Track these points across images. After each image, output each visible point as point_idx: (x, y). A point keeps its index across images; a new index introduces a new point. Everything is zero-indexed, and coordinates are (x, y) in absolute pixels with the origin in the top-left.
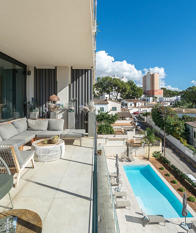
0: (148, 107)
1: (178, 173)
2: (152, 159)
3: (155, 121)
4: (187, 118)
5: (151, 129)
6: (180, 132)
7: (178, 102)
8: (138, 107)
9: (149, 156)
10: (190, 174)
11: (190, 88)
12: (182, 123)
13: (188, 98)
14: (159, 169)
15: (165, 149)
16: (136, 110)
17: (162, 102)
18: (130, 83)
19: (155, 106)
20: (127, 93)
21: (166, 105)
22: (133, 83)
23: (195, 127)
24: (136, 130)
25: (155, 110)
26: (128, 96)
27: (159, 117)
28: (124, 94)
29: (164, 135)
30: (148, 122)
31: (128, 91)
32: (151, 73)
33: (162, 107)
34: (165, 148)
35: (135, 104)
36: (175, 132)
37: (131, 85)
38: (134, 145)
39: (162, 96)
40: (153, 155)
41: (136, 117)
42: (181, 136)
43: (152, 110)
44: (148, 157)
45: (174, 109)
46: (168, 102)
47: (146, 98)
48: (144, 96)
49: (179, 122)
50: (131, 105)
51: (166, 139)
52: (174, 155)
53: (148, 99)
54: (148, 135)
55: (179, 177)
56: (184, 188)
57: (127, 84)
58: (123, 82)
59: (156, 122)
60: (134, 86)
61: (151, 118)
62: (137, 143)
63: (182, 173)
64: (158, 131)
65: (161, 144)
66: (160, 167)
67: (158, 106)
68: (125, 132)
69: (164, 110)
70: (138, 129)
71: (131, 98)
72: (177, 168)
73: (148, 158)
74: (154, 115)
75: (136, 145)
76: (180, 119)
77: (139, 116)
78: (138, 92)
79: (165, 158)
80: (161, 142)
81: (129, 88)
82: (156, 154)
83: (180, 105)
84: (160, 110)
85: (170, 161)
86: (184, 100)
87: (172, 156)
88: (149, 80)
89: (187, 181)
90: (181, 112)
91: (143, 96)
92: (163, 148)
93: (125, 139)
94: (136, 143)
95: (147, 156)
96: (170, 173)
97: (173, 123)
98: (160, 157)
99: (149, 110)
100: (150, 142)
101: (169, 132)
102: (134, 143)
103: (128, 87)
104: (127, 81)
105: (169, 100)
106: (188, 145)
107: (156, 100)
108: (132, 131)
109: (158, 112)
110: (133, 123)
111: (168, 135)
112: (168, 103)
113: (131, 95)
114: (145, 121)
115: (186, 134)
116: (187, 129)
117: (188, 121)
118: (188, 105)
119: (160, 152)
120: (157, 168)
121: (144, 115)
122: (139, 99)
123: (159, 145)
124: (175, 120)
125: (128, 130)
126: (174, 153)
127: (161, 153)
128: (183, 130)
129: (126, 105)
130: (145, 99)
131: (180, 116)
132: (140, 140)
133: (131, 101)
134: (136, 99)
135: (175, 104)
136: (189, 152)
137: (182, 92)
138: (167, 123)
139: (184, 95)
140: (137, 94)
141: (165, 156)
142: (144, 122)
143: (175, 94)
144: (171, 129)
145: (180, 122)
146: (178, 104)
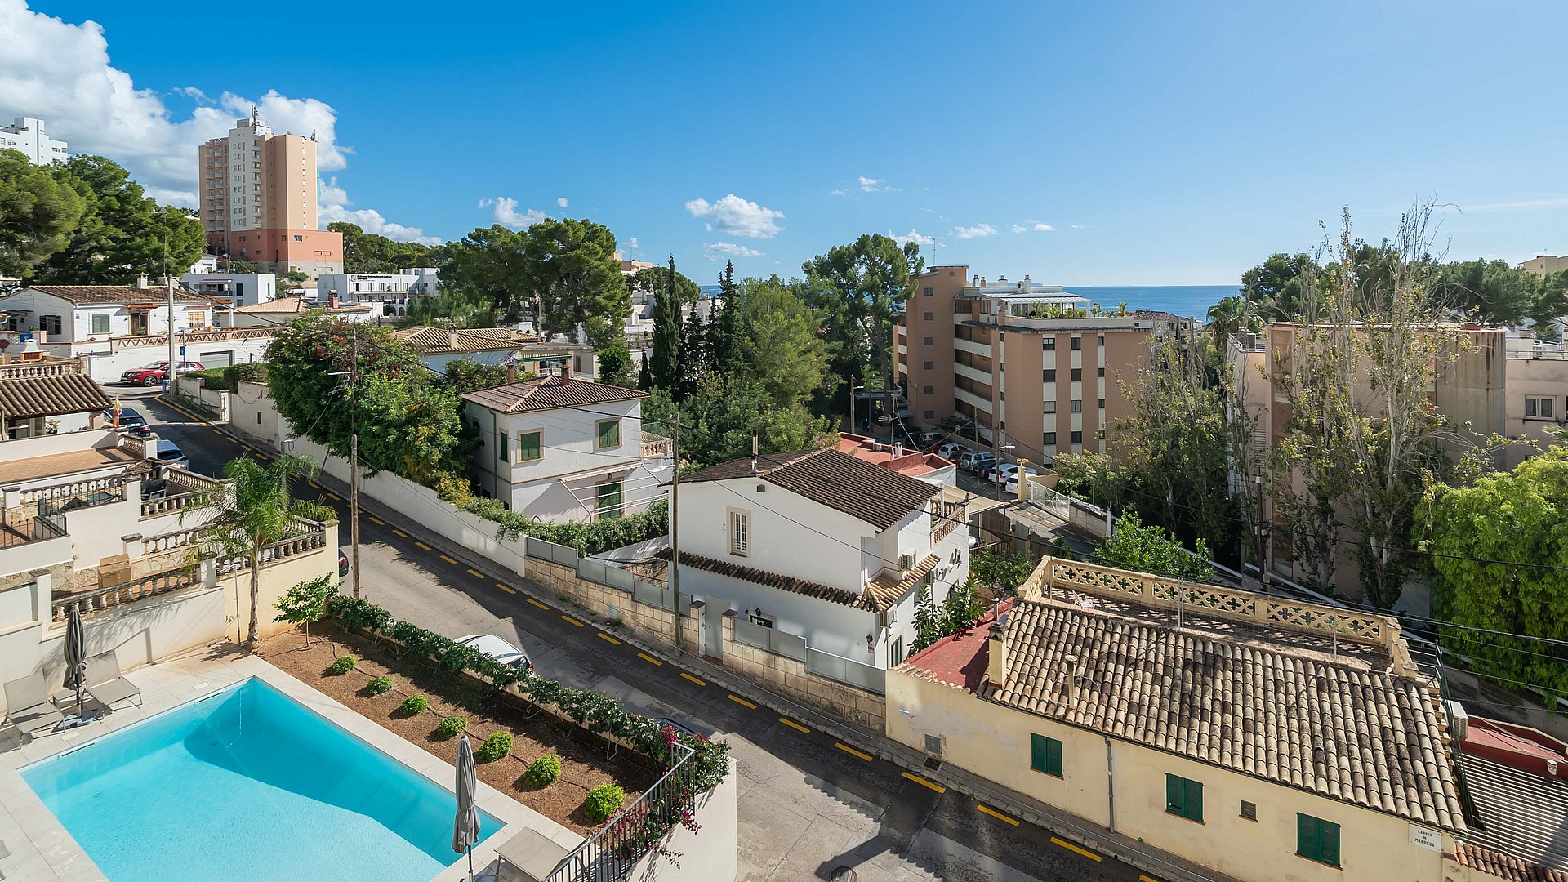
0: (243, 334)
1: (427, 652)
2: (277, 633)
3: (290, 408)
4: (469, 376)
5: (267, 463)
6: (438, 446)
7: (426, 300)
8: (165, 338)
9: (252, 626)
10: (486, 632)
11: (479, 235)
12: (444, 403)
13: (473, 280)
14: (324, 676)
15: (356, 557)
16: (143, 357)
17: (336, 303)
18: (87, 173)
19: (292, 326)
20: (61, 242)
21: (362, 318)
22: (115, 178)
23: (504, 413)
24: (154, 488)
25: (291, 347)
26: (74, 263)
27: (317, 388)
28: (31, 247)
29: (348, 480)
30: (247, 423)
31: (71, 226)
32: (265, 131)
33: (340, 331)
34: (356, 550)
35: (134, 317)
36: (413, 450)
37: (99, 186)
38: (134, 591)
39: (339, 269)
40: (283, 613)
41: (149, 402)
42: (443, 465)
43: (274, 349)
44: (244, 638)
45: (407, 335)
46: (369, 297)
47: (230, 280)
48: (214, 268)
49: (430, 398)
50: (102, 324)
51: (364, 497)
52: (410, 572)
53: (240, 287)
54: (243, 504)
55: (435, 671)
56: (462, 712)
57: (57, 176)
58: (21, 158)
59: (301, 415)
60: (123, 199)
61: (269, 397)
62: (157, 569)
63: (450, 644)
64: (309, 467)
65: (332, 533)
66: (330, 663)
67: (313, 325)
68: (50, 525)
69: (351, 342)
70: (166, 476)
71: (100, 275)
72: (423, 633)
73: (251, 639)
74: (286, 377)
75: (149, 586)
76: (436, 383)
77: (177, 392)
78: (161, 239)
79: (360, 603)
80: (331, 525)
81: (80, 205)
82: (300, 598)
83: (434, 316)
84: (324, 345)
85: (383, 608)
86: (454, 287)
87: (399, 580)
88: (250, 171)
89: (472, 673)
90: (442, 348)
91: (202, 267)
92: (348, 550)
93: (44, 572)
94: (148, 579)
95: (236, 632)
96: (386, 670)
97: (400, 406)
98: (330, 605)
99: (252, 351)
100: (261, 539)
101: (382, 458)
102: (136, 575)
103: (66, 197)
104: (64, 158)
105: (377, 289)
106: (474, 501)
107: (299, 287)
108: (108, 499)
109: (315, 359)
110: (121, 443)
111: (374, 473)
112: (370, 305)
113: (101, 257)
114: (225, 418)
115: (466, 453)
116: (471, 426)
117: (476, 388)
118: (475, 314)
119: (327, 578)
120: (308, 678)
121: (212, 384)
122: (174, 284)
123: (323, 544)
124: (410, 391)
125: (76, 504)
126: (409, 561)
127: (335, 580)
128: (450, 433)
129: (53, 325)
130: (221, 287)
131: (437, 367)
132: (183, 544)
133: (104, 299)
134: (144, 283)
135: (411, 310)
136: (480, 532)
137: (445, 252)
138: (367, 415)
139: (452, 267)
140: (157, 254)
141: (356, 591)
142: (213, 427)
143: (410, 260)
144: (390, 439)
145: (437, 395)
146: (425, 310)
